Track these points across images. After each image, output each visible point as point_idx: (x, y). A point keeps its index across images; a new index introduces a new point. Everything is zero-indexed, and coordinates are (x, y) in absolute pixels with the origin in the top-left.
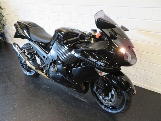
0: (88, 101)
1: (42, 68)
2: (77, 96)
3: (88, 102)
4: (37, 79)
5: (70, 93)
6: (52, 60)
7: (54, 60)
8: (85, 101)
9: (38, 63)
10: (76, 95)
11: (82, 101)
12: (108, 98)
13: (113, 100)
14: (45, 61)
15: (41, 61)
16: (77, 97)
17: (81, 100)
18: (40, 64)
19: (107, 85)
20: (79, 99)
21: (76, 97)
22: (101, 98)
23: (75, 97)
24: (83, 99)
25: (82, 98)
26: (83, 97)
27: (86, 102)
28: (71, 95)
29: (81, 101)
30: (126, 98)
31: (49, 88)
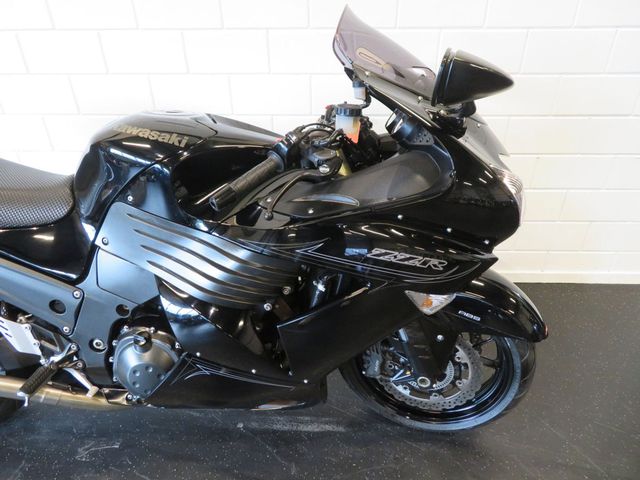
0: (338, 424)
1: (61, 369)
2: (282, 425)
3: (341, 429)
4: (17, 425)
5: (241, 425)
6: (120, 309)
7: (130, 307)
8: (328, 428)
9: (19, 348)
10: (273, 422)
11: (314, 433)
12: (440, 383)
13: (464, 383)
14: (66, 329)
15: (38, 335)
16: (286, 428)
17: (309, 433)
18: (38, 352)
19: (440, 337)
20: (296, 432)
21: (278, 427)
22: (407, 392)
23: (274, 432)
24: (312, 422)
25: (307, 423)
27: (334, 433)
28: (254, 432)
29: (313, 437)
30: (522, 357)
31: (123, 447)
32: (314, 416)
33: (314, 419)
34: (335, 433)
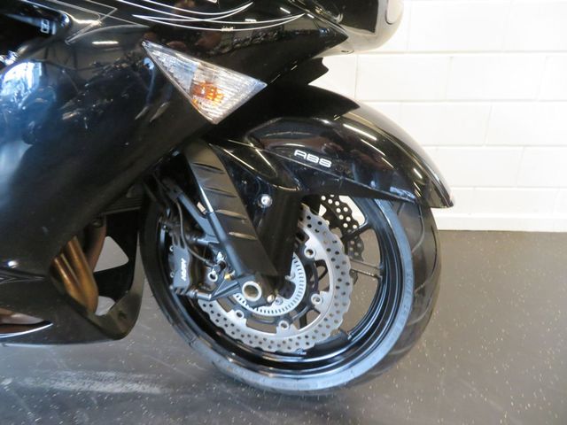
0: (154, 382)
2: (69, 383)
3: (156, 390)
5: (7, 382)
8: (136, 388)
10: (58, 379)
11: (112, 395)
12: (286, 302)
13: (323, 300)
16: (72, 387)
17: (103, 394)
20: (84, 393)
21: (62, 385)
22: (241, 322)
23: (52, 391)
24: (116, 379)
25: (108, 380)
26: (113, 370)
28: (22, 391)
29: (106, 401)
32: (125, 371)
33: (121, 374)
34: (143, 395)
